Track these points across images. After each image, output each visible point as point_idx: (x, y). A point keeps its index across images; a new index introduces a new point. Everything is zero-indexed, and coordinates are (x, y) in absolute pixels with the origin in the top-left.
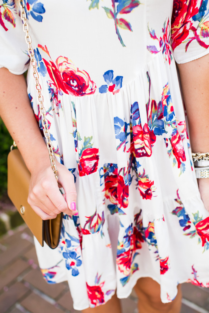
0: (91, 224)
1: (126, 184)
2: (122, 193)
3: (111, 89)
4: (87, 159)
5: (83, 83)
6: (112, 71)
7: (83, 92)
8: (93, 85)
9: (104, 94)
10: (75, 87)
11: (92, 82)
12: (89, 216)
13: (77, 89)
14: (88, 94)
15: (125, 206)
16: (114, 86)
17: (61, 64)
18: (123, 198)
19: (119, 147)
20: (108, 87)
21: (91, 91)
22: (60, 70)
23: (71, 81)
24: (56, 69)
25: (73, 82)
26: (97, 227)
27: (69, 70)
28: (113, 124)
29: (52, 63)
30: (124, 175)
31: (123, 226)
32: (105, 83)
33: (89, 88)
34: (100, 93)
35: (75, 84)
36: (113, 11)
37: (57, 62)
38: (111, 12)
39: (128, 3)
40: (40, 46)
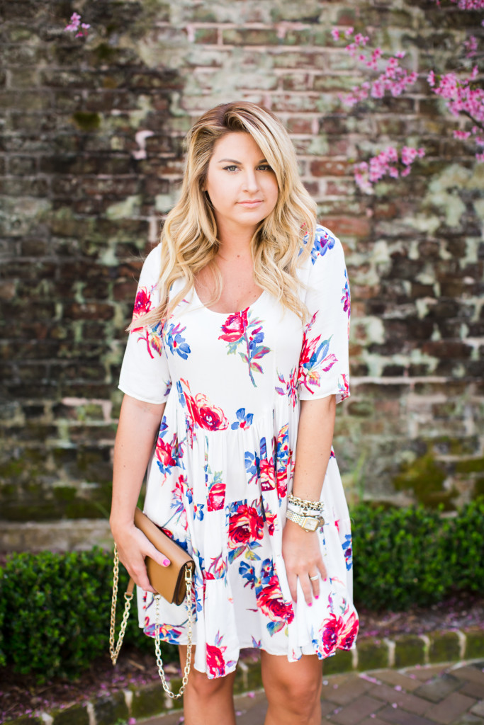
3: (242, 425)
5: (218, 419)
6: (244, 409)
7: (217, 428)
8: (226, 421)
9: (236, 431)
13: (211, 424)
14: (221, 430)
16: (245, 422)
17: (199, 401)
19: (251, 480)
20: (240, 423)
21: (223, 427)
22: (198, 405)
23: (207, 417)
24: (195, 404)
26: (222, 571)
27: (206, 406)
29: (192, 398)
30: (257, 506)
33: (222, 424)
34: (232, 430)
36: (248, 356)
37: (196, 397)
38: (246, 357)
39: (261, 350)
40: (181, 379)
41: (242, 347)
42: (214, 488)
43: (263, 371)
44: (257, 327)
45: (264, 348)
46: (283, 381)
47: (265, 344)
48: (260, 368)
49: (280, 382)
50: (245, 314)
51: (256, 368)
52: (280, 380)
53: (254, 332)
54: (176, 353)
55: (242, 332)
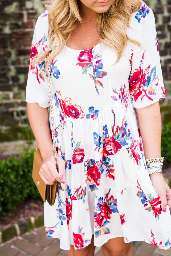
0: (77, 193)
1: (99, 171)
2: (97, 177)
3: (92, 117)
4: (78, 154)
5: (78, 112)
6: (93, 107)
7: (78, 117)
8: (83, 114)
9: (88, 119)
10: (74, 114)
11: (83, 112)
12: (76, 189)
13: (74, 115)
14: (80, 118)
15: (98, 185)
16: (94, 115)
17: (67, 102)
18: (97, 180)
19: (96, 149)
20: (91, 115)
21: (81, 117)
22: (66, 105)
23: (72, 111)
24: (64, 104)
25: (73, 111)
26: (81, 196)
27: (71, 105)
28: (93, 136)
29: (63, 101)
30: (98, 166)
31: (96, 197)
32: (89, 114)
33: (81, 115)
34: (86, 119)
35: (74, 112)
36: (94, 76)
37: (65, 100)
38: (93, 77)
39: (101, 73)
40: (56, 92)
41: (90, 70)
42: (76, 151)
43: (103, 86)
44: (98, 59)
45: (104, 72)
46: (116, 93)
47: (104, 70)
48: (101, 84)
49: (114, 93)
50: (90, 51)
51: (99, 84)
52: (114, 92)
53: (97, 62)
54: (52, 76)
55: (90, 61)
